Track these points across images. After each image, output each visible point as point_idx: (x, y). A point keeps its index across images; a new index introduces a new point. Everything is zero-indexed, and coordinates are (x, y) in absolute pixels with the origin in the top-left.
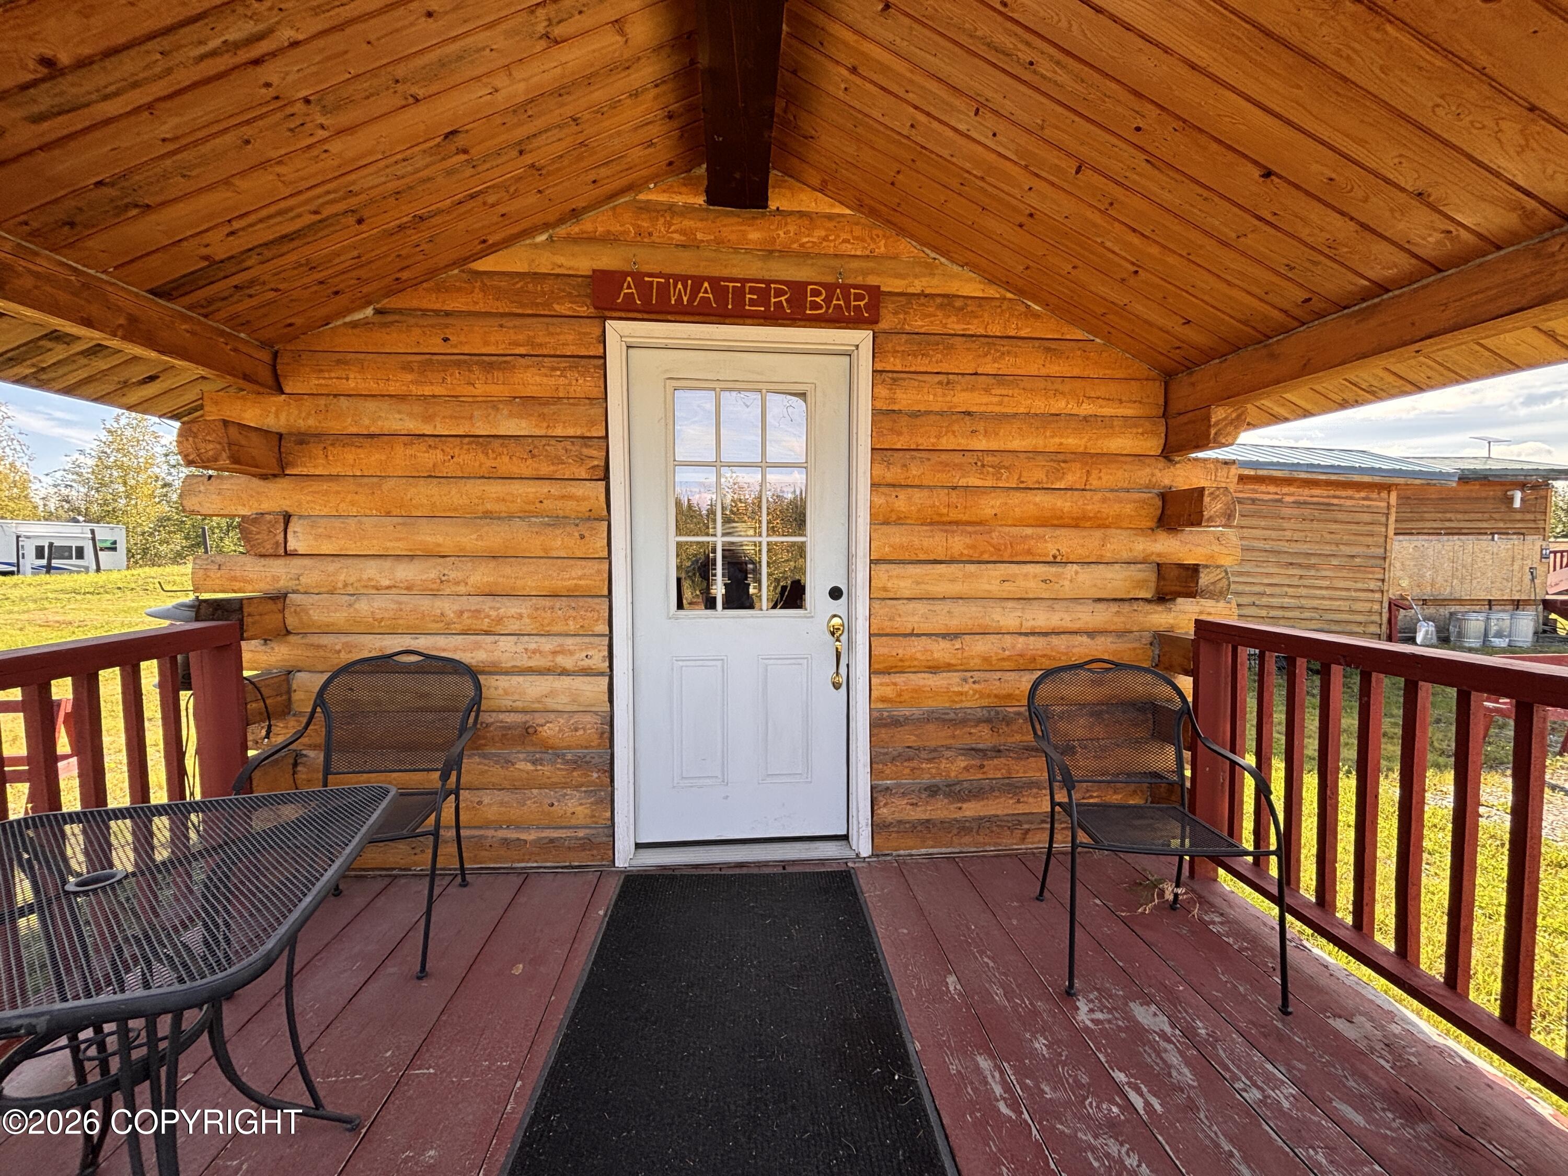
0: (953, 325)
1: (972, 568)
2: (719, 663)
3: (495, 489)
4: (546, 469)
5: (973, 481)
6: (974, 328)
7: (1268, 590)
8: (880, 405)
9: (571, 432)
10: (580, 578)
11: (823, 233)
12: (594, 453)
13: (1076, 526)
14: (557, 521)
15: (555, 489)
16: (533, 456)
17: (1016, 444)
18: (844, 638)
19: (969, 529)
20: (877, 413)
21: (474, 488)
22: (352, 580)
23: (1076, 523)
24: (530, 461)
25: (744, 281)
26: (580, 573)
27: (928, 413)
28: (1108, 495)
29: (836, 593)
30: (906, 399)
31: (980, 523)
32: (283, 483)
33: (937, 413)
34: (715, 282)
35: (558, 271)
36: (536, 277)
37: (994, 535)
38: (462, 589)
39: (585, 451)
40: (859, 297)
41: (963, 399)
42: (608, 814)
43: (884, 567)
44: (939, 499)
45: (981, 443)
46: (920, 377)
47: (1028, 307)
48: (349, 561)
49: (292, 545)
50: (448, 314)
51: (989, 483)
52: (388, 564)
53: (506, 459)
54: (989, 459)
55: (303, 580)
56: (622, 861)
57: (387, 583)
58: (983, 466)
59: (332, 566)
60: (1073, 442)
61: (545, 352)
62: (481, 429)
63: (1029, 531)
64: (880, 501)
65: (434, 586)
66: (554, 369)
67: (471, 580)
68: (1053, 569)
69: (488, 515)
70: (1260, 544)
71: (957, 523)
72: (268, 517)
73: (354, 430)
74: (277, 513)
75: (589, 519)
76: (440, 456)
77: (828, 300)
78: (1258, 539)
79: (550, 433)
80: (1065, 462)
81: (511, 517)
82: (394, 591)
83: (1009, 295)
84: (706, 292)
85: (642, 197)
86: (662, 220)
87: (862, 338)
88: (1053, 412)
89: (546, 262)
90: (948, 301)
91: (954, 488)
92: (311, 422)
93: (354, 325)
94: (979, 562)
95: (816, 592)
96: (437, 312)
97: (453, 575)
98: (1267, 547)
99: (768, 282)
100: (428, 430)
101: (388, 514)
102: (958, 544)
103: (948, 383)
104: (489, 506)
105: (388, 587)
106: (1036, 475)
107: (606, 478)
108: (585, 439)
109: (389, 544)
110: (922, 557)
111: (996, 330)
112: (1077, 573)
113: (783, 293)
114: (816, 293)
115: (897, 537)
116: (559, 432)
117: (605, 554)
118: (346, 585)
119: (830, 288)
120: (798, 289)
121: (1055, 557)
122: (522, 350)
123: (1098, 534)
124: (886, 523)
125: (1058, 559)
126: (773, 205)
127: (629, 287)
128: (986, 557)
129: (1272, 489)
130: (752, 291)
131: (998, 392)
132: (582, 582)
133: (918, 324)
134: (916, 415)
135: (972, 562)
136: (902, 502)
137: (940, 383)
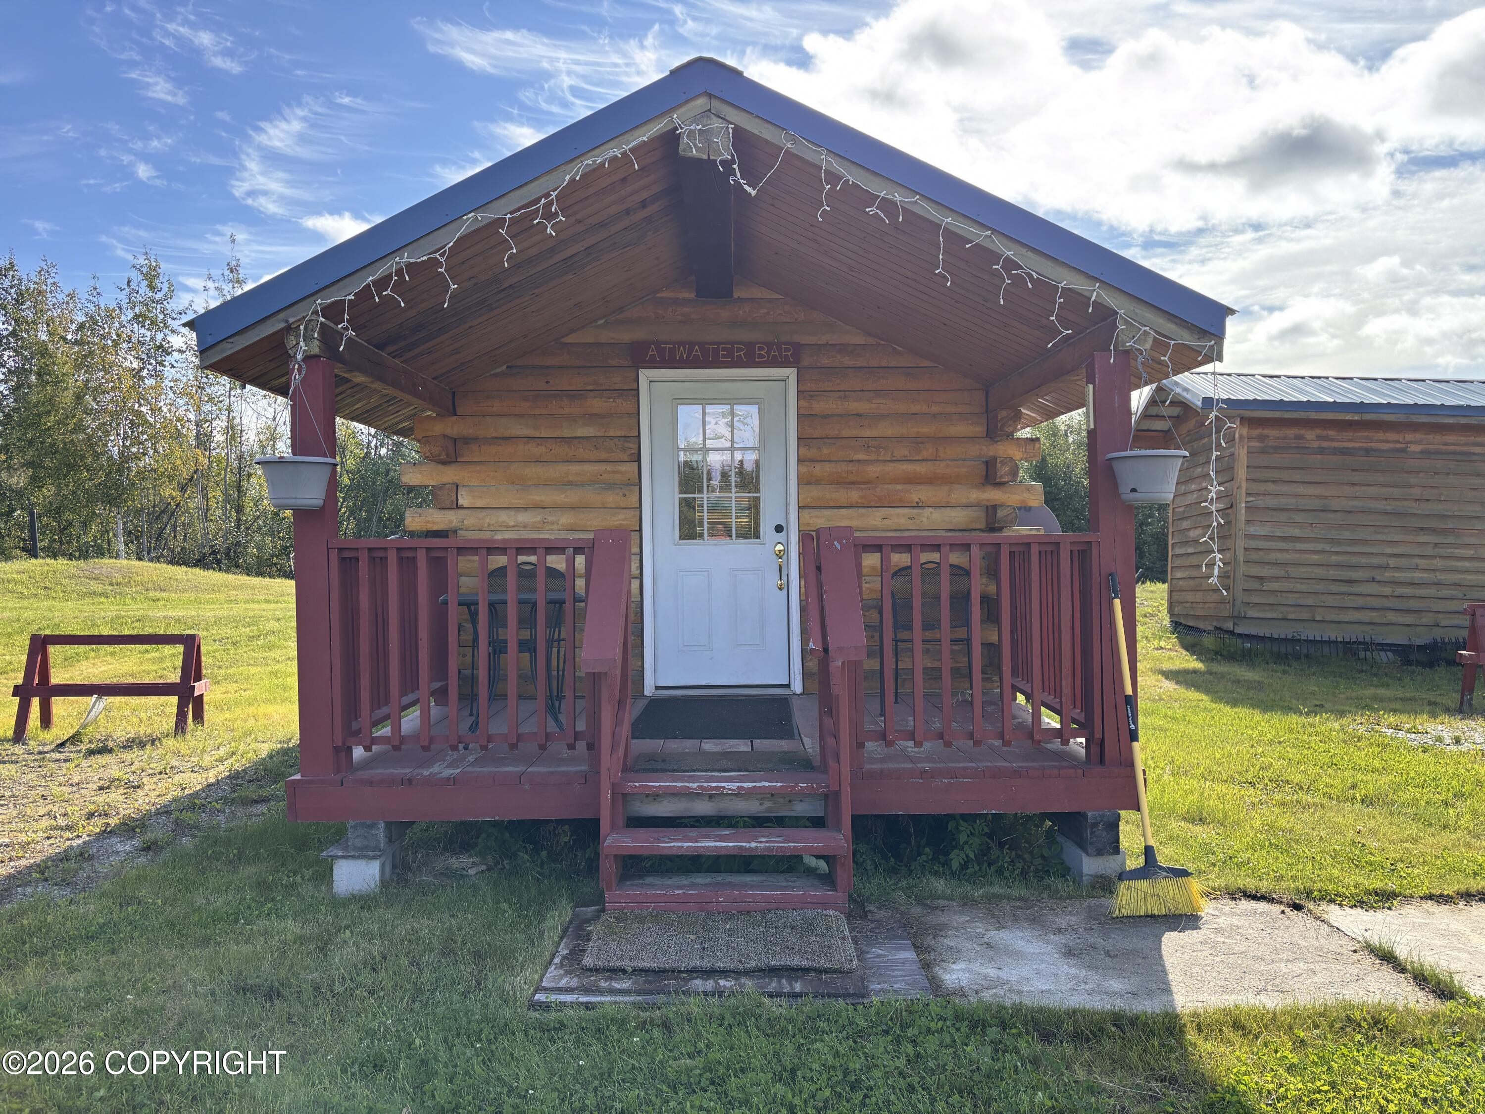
0: (847, 361)
1: (862, 511)
2: (706, 573)
3: (575, 468)
4: (604, 455)
5: (861, 456)
6: (860, 362)
7: (1392, 562)
8: (802, 411)
9: (619, 433)
10: (623, 520)
11: (766, 311)
12: (631, 445)
13: (931, 484)
14: (610, 486)
15: (609, 467)
16: (597, 449)
17: (889, 432)
18: (785, 557)
19: (862, 486)
20: (799, 416)
21: (563, 468)
22: (492, 522)
23: (931, 481)
24: (595, 452)
25: (718, 344)
26: (623, 517)
27: (833, 415)
28: (950, 463)
29: (779, 529)
30: (819, 406)
31: (868, 482)
32: (454, 467)
33: (840, 415)
34: (702, 345)
35: (613, 341)
36: (599, 345)
37: (878, 489)
38: (555, 527)
39: (626, 445)
40: (787, 350)
41: (854, 406)
42: (640, 663)
43: (807, 511)
44: (841, 468)
45: (867, 433)
46: (826, 394)
47: (894, 348)
48: (490, 511)
49: (461, 502)
50: (548, 367)
51: (873, 457)
52: (512, 513)
53: (581, 450)
54: (872, 443)
55: (466, 522)
56: (647, 692)
57: (512, 523)
58: (869, 447)
59: (481, 514)
60: (925, 430)
61: (604, 388)
62: (567, 433)
63: (900, 487)
64: (804, 469)
65: (540, 526)
66: (609, 398)
67: (561, 522)
68: (916, 511)
69: (570, 484)
70: (1380, 505)
71: (853, 483)
72: (448, 486)
73: (494, 435)
74: (452, 484)
75: (628, 484)
76: (544, 450)
77: (768, 353)
78: (1376, 499)
79: (607, 435)
80: (921, 443)
81: (583, 485)
82: (516, 528)
83: (882, 342)
84: (697, 351)
85: (659, 295)
86: (670, 309)
87: (791, 373)
88: (913, 412)
89: (605, 336)
90: (844, 348)
91: (852, 461)
92: (471, 431)
93: (496, 375)
94: (868, 507)
95: (767, 527)
96: (541, 367)
97: (550, 519)
98: (1389, 508)
99: (733, 343)
100: (537, 434)
101: (513, 484)
102: (854, 495)
103: (845, 397)
104: (571, 478)
105: (513, 526)
106: (902, 451)
107: (639, 460)
108: (626, 438)
109: (514, 501)
110: (832, 504)
111: (874, 363)
112: (931, 513)
113: (742, 350)
114: (761, 349)
115: (815, 492)
116: (612, 433)
117: (638, 506)
118: (489, 525)
119: (769, 345)
120: (750, 347)
121: (917, 503)
122: (591, 388)
123: (946, 488)
124: (809, 483)
125: (920, 504)
126: (736, 295)
127: (653, 351)
128: (873, 504)
129: (1391, 436)
130: (724, 349)
131: (878, 401)
132: (624, 522)
133: (825, 362)
134: (825, 417)
135: (864, 507)
136: (818, 470)
137: (840, 397)
